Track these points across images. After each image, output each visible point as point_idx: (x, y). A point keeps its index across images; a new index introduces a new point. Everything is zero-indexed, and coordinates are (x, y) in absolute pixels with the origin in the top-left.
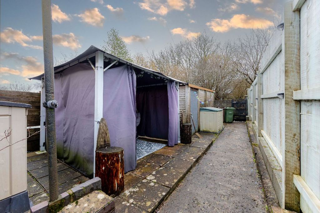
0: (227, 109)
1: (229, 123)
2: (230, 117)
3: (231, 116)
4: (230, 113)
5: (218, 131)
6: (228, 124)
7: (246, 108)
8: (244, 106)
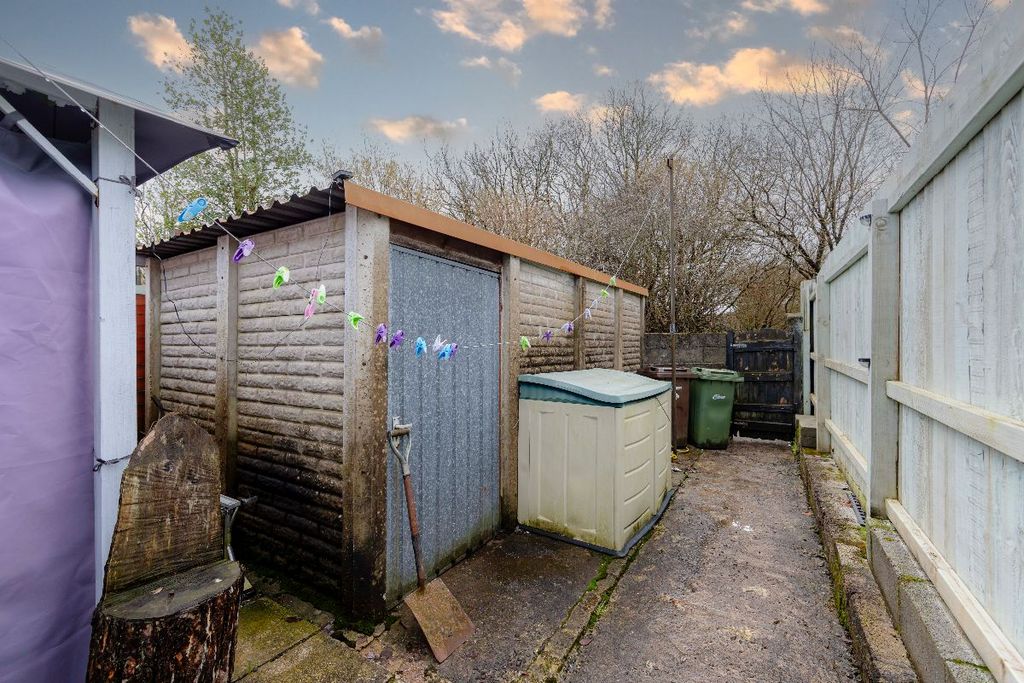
0: (700, 380)
1: (710, 446)
2: (714, 417)
4: (717, 397)
6: (704, 453)
7: (793, 375)
8: (782, 365)
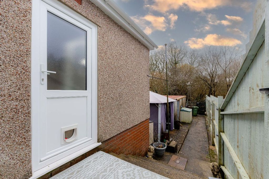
3: (196, 112)
5: (190, 122)
